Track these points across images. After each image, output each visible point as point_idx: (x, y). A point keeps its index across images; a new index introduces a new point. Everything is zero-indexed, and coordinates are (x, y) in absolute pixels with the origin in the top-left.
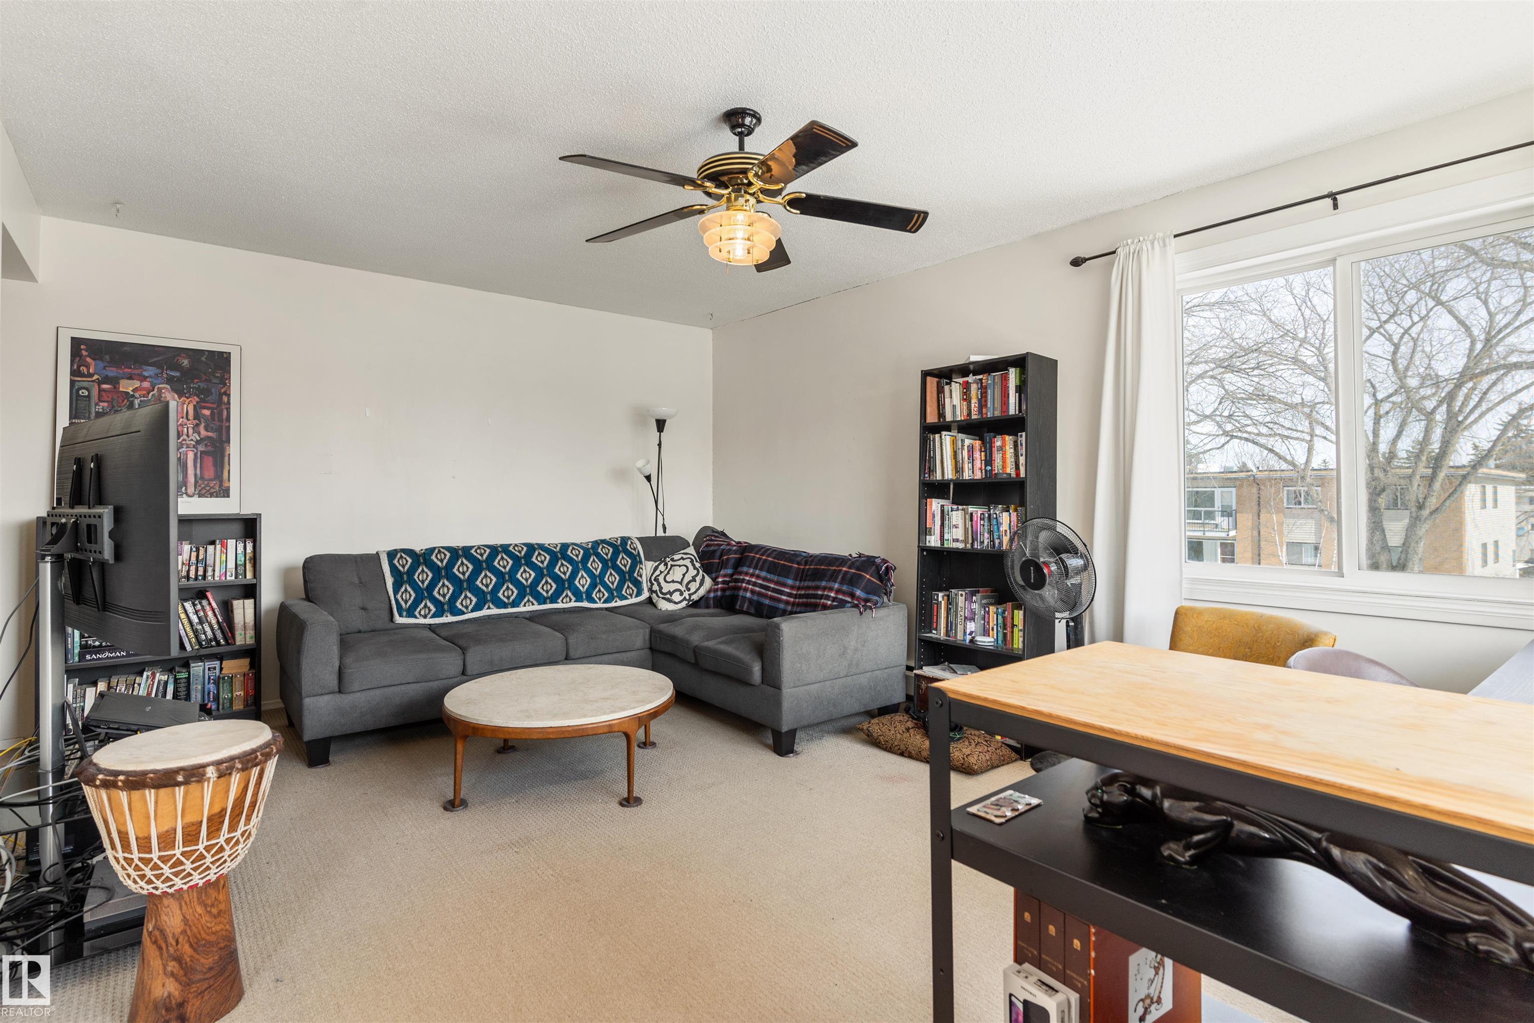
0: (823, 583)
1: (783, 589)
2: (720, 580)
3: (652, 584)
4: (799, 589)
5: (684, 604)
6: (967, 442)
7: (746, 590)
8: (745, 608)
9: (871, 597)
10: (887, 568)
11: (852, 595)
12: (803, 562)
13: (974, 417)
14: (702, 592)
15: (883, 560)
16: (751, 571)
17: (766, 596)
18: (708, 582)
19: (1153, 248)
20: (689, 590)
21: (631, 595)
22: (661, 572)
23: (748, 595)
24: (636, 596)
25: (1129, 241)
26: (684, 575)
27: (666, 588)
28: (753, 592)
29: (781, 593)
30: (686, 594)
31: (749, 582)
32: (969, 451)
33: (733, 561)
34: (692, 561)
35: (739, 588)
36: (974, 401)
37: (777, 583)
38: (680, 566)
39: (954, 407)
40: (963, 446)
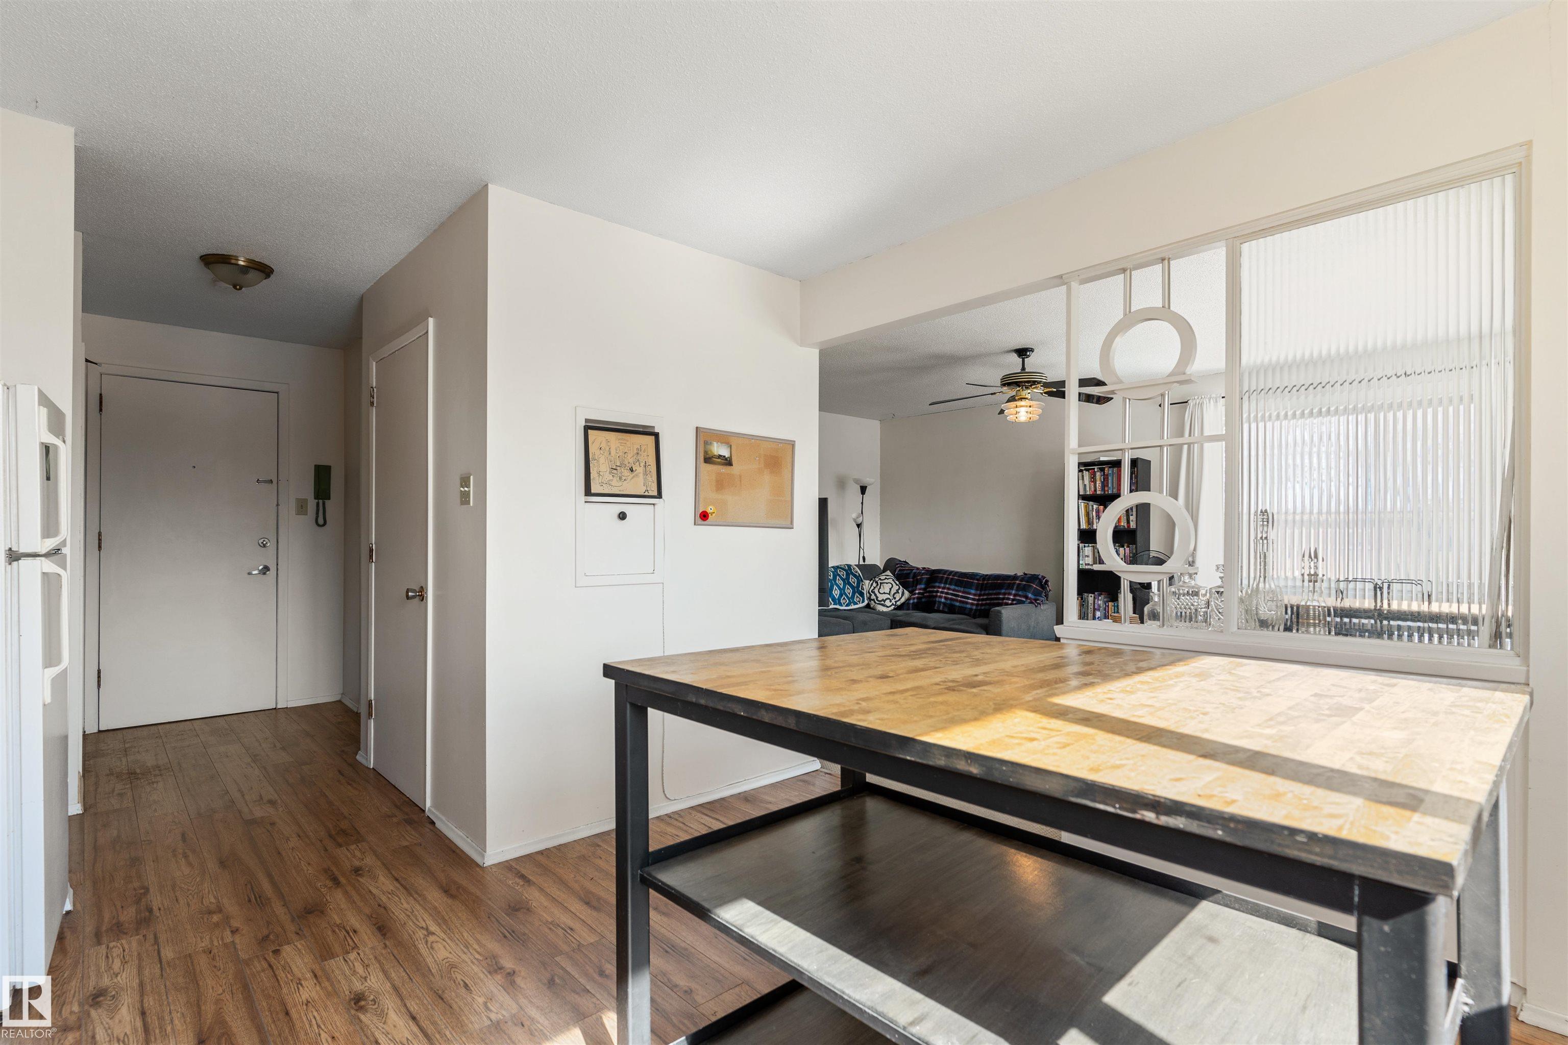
0: (1003, 591)
1: (969, 596)
2: (917, 592)
3: (871, 595)
4: (980, 595)
5: (893, 607)
6: (1095, 507)
7: (941, 597)
8: (941, 608)
9: (1038, 597)
10: (1046, 580)
11: (1027, 597)
12: (981, 579)
13: (1098, 492)
14: (903, 600)
15: (1042, 576)
16: (942, 585)
17: (957, 601)
18: (907, 594)
19: (1210, 402)
20: (895, 598)
21: (859, 602)
22: (875, 588)
23: (943, 600)
24: (862, 603)
25: (1196, 397)
26: (890, 589)
27: (881, 597)
28: (946, 598)
29: (968, 598)
30: (893, 601)
31: (942, 592)
32: (1096, 512)
33: (925, 579)
34: (893, 580)
35: (936, 596)
36: (1098, 483)
37: (963, 592)
38: (887, 583)
39: (1085, 485)
40: (1093, 509)
